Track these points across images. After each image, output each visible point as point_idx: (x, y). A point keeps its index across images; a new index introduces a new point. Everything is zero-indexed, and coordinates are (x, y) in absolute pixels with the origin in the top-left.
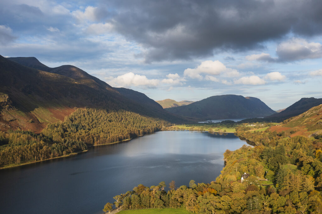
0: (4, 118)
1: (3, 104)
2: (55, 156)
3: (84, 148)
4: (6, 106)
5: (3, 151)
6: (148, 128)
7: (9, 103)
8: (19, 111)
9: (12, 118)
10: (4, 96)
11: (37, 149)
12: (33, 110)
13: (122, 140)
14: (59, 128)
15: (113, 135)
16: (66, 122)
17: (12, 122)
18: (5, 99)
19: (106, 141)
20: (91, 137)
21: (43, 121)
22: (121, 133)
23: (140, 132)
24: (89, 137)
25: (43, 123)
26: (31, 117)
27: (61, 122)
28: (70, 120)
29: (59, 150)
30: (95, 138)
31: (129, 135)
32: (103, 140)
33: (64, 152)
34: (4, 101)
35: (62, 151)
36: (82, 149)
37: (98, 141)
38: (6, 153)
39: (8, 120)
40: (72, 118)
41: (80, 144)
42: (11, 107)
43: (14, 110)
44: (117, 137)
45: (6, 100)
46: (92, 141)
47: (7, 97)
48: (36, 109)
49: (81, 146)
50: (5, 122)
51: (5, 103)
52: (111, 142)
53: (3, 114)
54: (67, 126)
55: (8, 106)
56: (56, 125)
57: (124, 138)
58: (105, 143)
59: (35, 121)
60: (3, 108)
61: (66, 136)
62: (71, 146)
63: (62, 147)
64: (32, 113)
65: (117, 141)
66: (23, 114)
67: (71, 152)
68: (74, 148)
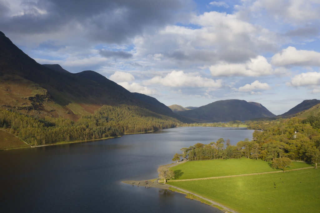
0: (45, 108)
1: (43, 97)
2: (96, 138)
3: (119, 134)
4: (46, 99)
5: (55, 130)
6: (166, 124)
7: (48, 96)
8: (57, 104)
9: (52, 109)
10: (44, 90)
11: (81, 131)
12: (68, 104)
13: (147, 131)
14: (92, 119)
15: (139, 126)
16: (97, 115)
17: (53, 112)
18: (44, 93)
19: (134, 131)
20: (121, 126)
21: (77, 114)
22: (145, 125)
23: (160, 126)
24: (120, 127)
25: (77, 115)
26: (67, 109)
27: (92, 115)
28: (99, 114)
29: (99, 133)
30: (125, 128)
31: (152, 127)
32: (132, 129)
33: (103, 135)
34: (44, 94)
35: (102, 134)
36: (117, 134)
37: (128, 130)
38: (58, 131)
39: (49, 110)
40: (101, 112)
41: (115, 130)
42: (50, 100)
43: (52, 102)
44: (143, 127)
45: (46, 94)
46: (122, 130)
47: (46, 91)
48: (70, 104)
49: (116, 132)
50: (47, 111)
51: (45, 96)
52: (139, 132)
53: (44, 105)
54: (98, 118)
55: (47, 98)
56: (89, 116)
57: (149, 130)
58: (133, 132)
59: (70, 113)
60: (44, 101)
61: (100, 125)
62: (108, 131)
63: (101, 131)
64: (67, 106)
65: (143, 131)
66: (60, 106)
67: (109, 135)
68: (111, 133)
